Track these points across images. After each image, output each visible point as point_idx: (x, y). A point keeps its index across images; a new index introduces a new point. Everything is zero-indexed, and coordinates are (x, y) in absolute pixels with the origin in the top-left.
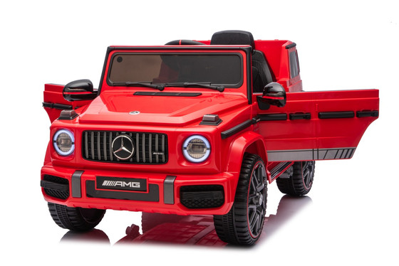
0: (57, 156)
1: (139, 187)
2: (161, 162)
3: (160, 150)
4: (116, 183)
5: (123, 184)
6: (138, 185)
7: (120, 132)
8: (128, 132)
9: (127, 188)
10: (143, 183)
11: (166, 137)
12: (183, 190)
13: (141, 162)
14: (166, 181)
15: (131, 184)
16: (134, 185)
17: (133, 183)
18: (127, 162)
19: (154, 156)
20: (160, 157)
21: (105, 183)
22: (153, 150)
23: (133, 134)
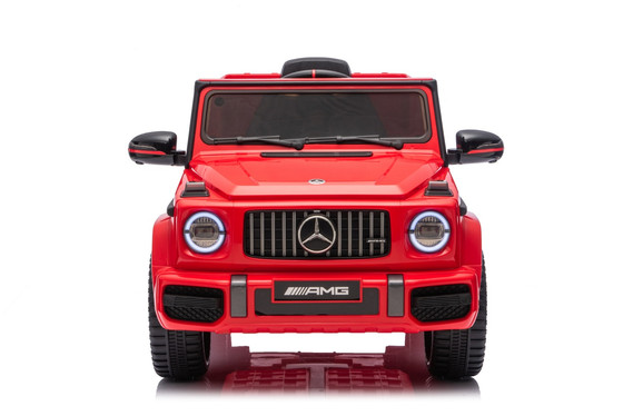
0: (189, 253)
1: (347, 293)
2: (377, 254)
3: (377, 236)
4: (309, 291)
5: (320, 291)
6: (345, 291)
7: (310, 211)
8: (323, 211)
9: (327, 297)
10: (354, 287)
11: (387, 217)
12: (416, 294)
13: (345, 255)
14: (391, 281)
15: (334, 291)
16: (339, 291)
17: (337, 288)
18: (323, 256)
19: (366, 246)
20: (377, 246)
21: (290, 291)
22: (366, 235)
23: (333, 213)
